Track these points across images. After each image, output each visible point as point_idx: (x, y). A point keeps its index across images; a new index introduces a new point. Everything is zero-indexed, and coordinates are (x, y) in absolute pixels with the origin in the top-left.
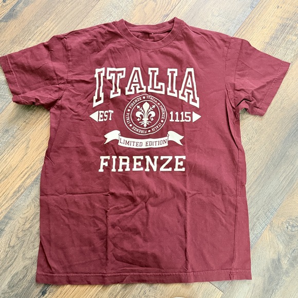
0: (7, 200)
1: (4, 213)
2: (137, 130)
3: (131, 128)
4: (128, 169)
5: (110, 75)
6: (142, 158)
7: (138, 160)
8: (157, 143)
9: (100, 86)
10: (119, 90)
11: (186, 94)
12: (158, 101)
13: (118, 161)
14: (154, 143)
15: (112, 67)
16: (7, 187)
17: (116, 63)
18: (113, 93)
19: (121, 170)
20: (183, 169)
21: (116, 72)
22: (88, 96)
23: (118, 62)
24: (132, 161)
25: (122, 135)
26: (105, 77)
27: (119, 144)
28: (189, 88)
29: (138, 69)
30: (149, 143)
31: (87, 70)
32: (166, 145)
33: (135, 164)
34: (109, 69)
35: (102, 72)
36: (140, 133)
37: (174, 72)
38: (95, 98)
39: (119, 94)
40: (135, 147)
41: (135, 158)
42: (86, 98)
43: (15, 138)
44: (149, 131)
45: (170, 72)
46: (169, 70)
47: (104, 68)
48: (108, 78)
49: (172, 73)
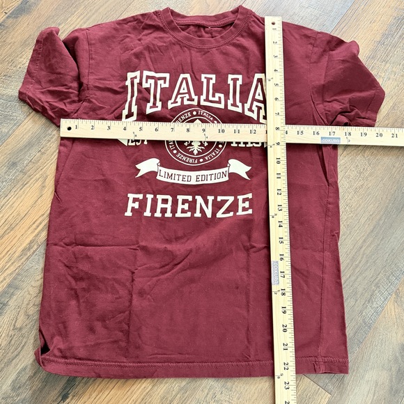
0: (12, 261)
1: (8, 280)
2: (184, 159)
4: (169, 214)
5: (147, 82)
6: (190, 198)
7: (184, 202)
8: (213, 176)
9: (132, 96)
10: (159, 104)
11: (255, 108)
13: (155, 201)
14: (209, 177)
15: (150, 70)
16: (13, 243)
17: (156, 67)
18: (151, 107)
19: (158, 214)
20: (250, 211)
21: (156, 79)
22: (115, 110)
23: (159, 65)
24: (175, 203)
25: (162, 165)
26: (140, 84)
27: (158, 178)
28: (259, 101)
30: (200, 178)
31: (116, 74)
32: (226, 179)
33: (180, 207)
34: (146, 73)
35: (136, 77)
37: (238, 79)
38: (125, 112)
39: (159, 109)
40: (180, 182)
41: (180, 198)
42: (112, 113)
43: (25, 174)
44: (201, 160)
45: (232, 79)
46: (230, 77)
47: (139, 72)
48: (145, 85)
49: (235, 80)
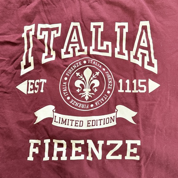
2: (77, 104)
3: (68, 101)
4: (64, 158)
5: (41, 34)
6: (82, 142)
7: (77, 145)
8: (102, 121)
9: (29, 48)
10: (53, 53)
11: (140, 56)
12: (102, 65)
14: (99, 122)
15: (44, 23)
17: (49, 18)
18: (46, 57)
19: (55, 158)
20: (137, 158)
22: (14, 61)
23: (52, 16)
25: (56, 112)
26: (35, 36)
27: (54, 123)
28: (143, 48)
29: (78, 24)
30: (91, 122)
31: (14, 28)
32: (114, 123)
34: (40, 26)
35: (31, 30)
36: (81, 108)
37: (124, 27)
38: (23, 63)
39: (53, 58)
40: (73, 127)
42: (12, 64)
44: (92, 106)
45: (119, 27)
46: (117, 24)
47: (34, 25)
49: (122, 28)
